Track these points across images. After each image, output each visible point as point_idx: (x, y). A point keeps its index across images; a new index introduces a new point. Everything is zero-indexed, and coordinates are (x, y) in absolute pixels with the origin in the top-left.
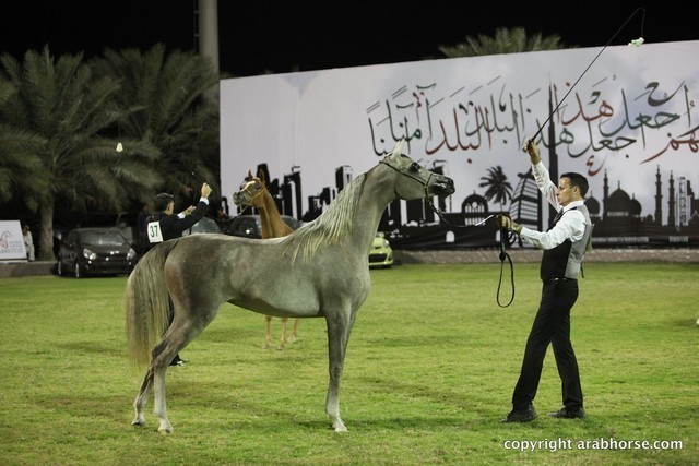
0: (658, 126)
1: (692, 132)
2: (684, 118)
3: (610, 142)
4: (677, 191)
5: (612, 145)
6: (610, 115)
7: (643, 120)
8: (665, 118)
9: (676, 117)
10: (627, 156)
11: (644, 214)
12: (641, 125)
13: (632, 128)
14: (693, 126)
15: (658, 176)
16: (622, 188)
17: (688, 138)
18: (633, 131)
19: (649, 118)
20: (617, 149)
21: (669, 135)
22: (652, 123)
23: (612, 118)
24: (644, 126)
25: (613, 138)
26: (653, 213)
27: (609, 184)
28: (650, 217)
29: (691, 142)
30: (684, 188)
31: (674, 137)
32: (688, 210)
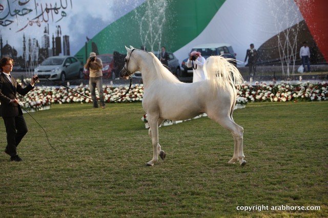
0: (23, 15)
1: (38, 17)
2: (34, 11)
3: (3, 22)
4: (32, 45)
5: (4, 24)
6: (2, 10)
7: (17, 12)
8: (26, 11)
9: (31, 11)
10: (10, 29)
11: (18, 56)
12: (16, 14)
13: (12, 16)
14: (38, 14)
15: (24, 38)
16: (9, 43)
17: (36, 20)
18: (12, 17)
19: (19, 11)
20: (6, 25)
21: (28, 19)
22: (20, 13)
23: (3, 11)
24: (17, 15)
25: (4, 21)
26: (22, 55)
27: (3, 42)
28: (21, 57)
29: (37, 22)
30: (35, 44)
31: (30, 20)
32: (37, 54)
